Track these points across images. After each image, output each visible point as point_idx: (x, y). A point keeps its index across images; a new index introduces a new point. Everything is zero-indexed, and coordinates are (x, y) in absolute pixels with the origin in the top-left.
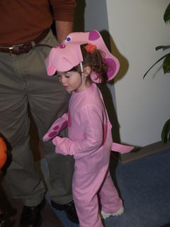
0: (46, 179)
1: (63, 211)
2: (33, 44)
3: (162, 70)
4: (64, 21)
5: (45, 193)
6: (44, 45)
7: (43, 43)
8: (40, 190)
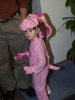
0: (16, 78)
1: (25, 92)
2: (10, 18)
3: (66, 28)
4: (23, 8)
5: (16, 85)
6: (15, 19)
7: (14, 18)
8: (14, 83)
